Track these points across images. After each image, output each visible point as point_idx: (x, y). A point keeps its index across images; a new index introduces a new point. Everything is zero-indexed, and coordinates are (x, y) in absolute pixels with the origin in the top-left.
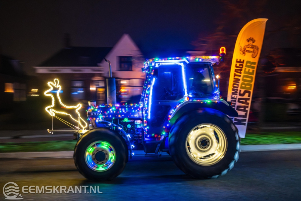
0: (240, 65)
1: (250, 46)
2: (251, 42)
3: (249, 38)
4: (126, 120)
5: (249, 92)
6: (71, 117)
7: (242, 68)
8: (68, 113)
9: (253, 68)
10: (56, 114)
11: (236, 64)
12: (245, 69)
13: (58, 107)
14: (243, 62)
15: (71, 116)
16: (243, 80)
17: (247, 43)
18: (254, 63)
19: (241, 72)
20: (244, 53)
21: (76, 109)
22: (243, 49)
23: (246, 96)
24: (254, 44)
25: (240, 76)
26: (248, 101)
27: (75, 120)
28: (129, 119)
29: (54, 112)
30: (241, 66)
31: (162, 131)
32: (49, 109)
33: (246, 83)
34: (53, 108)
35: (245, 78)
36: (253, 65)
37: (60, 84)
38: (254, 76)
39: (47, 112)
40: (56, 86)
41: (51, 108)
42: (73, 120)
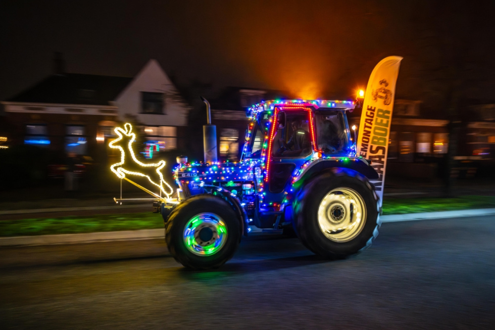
0: (371, 113)
1: (383, 91)
2: (383, 86)
3: (382, 80)
4: (231, 184)
5: (383, 149)
6: (150, 180)
7: (372, 117)
8: (146, 174)
9: (388, 117)
10: (127, 176)
11: (367, 112)
12: (377, 119)
13: (129, 165)
14: (374, 110)
15: (149, 178)
16: (375, 133)
17: (380, 87)
18: (388, 112)
19: (372, 122)
20: (376, 99)
21: (157, 167)
22: (375, 94)
23: (380, 153)
24: (386, 88)
25: (370, 128)
26: (383, 160)
27: (156, 184)
28: (234, 182)
29: (124, 173)
30: (372, 115)
31: (283, 198)
32: (116, 168)
33: (379, 137)
34: (123, 166)
35: (377, 131)
36: (386, 115)
37: (133, 131)
38: (388, 129)
39: (112, 172)
40: (127, 133)
41: (120, 166)
42: (152, 184)
